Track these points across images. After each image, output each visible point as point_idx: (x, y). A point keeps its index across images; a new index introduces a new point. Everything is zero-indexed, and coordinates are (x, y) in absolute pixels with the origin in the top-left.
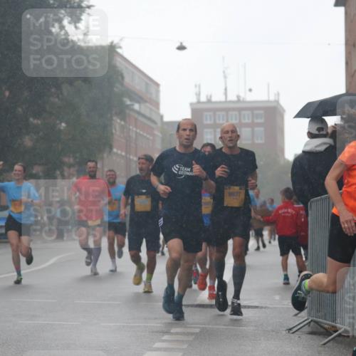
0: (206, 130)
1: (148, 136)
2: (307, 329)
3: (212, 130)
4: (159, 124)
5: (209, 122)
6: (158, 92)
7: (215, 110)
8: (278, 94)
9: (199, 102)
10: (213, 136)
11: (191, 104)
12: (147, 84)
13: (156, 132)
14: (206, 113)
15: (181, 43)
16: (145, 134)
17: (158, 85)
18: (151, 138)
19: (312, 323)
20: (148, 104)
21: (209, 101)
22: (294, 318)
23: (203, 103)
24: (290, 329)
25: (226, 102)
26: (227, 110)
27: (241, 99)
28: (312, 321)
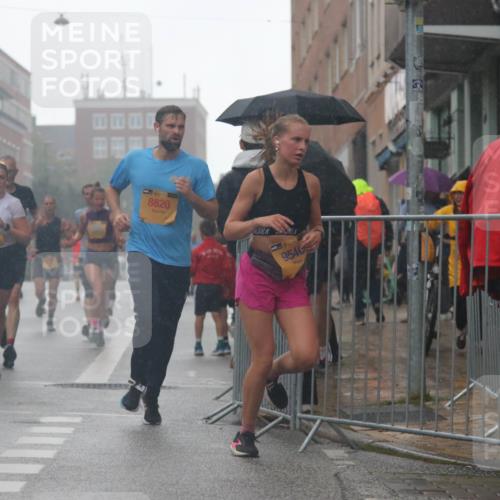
0: (96, 139)
1: (14, 146)
2: (231, 417)
3: (104, 139)
4: (30, 130)
5: (100, 127)
6: (28, 84)
7: (109, 111)
8: (198, 90)
9: (86, 99)
10: (105, 148)
11: (76, 102)
12: (13, 72)
13: (25, 141)
14: (95, 115)
15: (62, 15)
16: (9, 144)
17: (27, 74)
18: (18, 148)
19: (239, 410)
20: (13, 101)
21: (101, 98)
22: (216, 402)
23: (93, 100)
24: (209, 418)
25: (125, 99)
26: (127, 111)
27: (146, 96)
28: (239, 406)
